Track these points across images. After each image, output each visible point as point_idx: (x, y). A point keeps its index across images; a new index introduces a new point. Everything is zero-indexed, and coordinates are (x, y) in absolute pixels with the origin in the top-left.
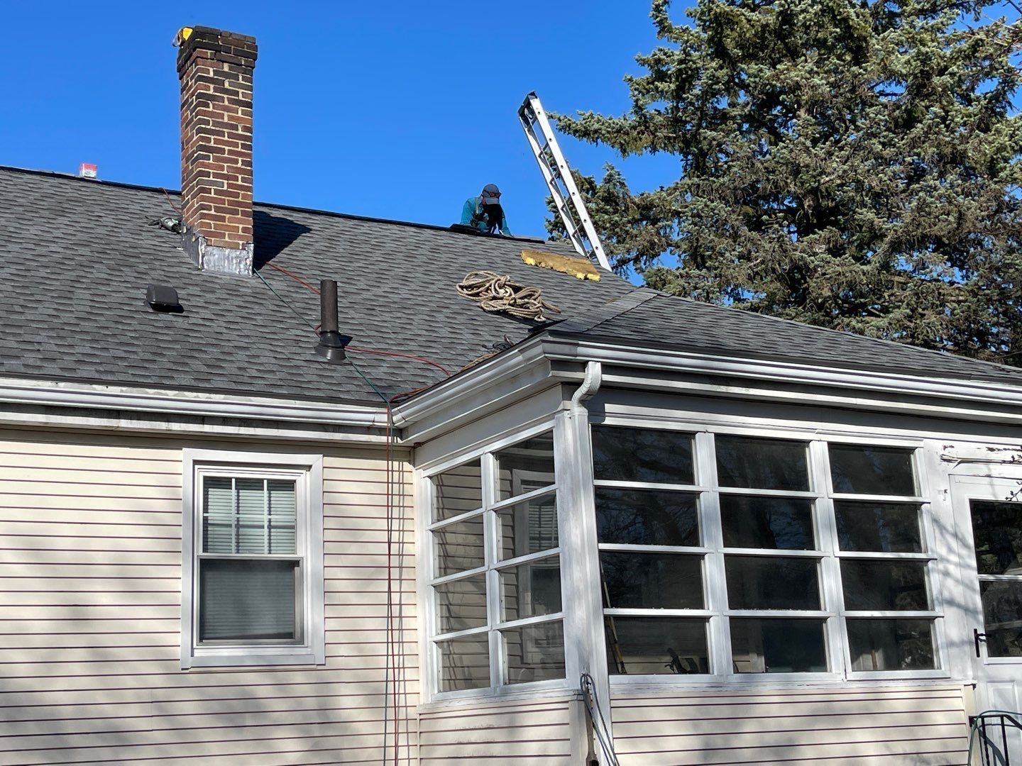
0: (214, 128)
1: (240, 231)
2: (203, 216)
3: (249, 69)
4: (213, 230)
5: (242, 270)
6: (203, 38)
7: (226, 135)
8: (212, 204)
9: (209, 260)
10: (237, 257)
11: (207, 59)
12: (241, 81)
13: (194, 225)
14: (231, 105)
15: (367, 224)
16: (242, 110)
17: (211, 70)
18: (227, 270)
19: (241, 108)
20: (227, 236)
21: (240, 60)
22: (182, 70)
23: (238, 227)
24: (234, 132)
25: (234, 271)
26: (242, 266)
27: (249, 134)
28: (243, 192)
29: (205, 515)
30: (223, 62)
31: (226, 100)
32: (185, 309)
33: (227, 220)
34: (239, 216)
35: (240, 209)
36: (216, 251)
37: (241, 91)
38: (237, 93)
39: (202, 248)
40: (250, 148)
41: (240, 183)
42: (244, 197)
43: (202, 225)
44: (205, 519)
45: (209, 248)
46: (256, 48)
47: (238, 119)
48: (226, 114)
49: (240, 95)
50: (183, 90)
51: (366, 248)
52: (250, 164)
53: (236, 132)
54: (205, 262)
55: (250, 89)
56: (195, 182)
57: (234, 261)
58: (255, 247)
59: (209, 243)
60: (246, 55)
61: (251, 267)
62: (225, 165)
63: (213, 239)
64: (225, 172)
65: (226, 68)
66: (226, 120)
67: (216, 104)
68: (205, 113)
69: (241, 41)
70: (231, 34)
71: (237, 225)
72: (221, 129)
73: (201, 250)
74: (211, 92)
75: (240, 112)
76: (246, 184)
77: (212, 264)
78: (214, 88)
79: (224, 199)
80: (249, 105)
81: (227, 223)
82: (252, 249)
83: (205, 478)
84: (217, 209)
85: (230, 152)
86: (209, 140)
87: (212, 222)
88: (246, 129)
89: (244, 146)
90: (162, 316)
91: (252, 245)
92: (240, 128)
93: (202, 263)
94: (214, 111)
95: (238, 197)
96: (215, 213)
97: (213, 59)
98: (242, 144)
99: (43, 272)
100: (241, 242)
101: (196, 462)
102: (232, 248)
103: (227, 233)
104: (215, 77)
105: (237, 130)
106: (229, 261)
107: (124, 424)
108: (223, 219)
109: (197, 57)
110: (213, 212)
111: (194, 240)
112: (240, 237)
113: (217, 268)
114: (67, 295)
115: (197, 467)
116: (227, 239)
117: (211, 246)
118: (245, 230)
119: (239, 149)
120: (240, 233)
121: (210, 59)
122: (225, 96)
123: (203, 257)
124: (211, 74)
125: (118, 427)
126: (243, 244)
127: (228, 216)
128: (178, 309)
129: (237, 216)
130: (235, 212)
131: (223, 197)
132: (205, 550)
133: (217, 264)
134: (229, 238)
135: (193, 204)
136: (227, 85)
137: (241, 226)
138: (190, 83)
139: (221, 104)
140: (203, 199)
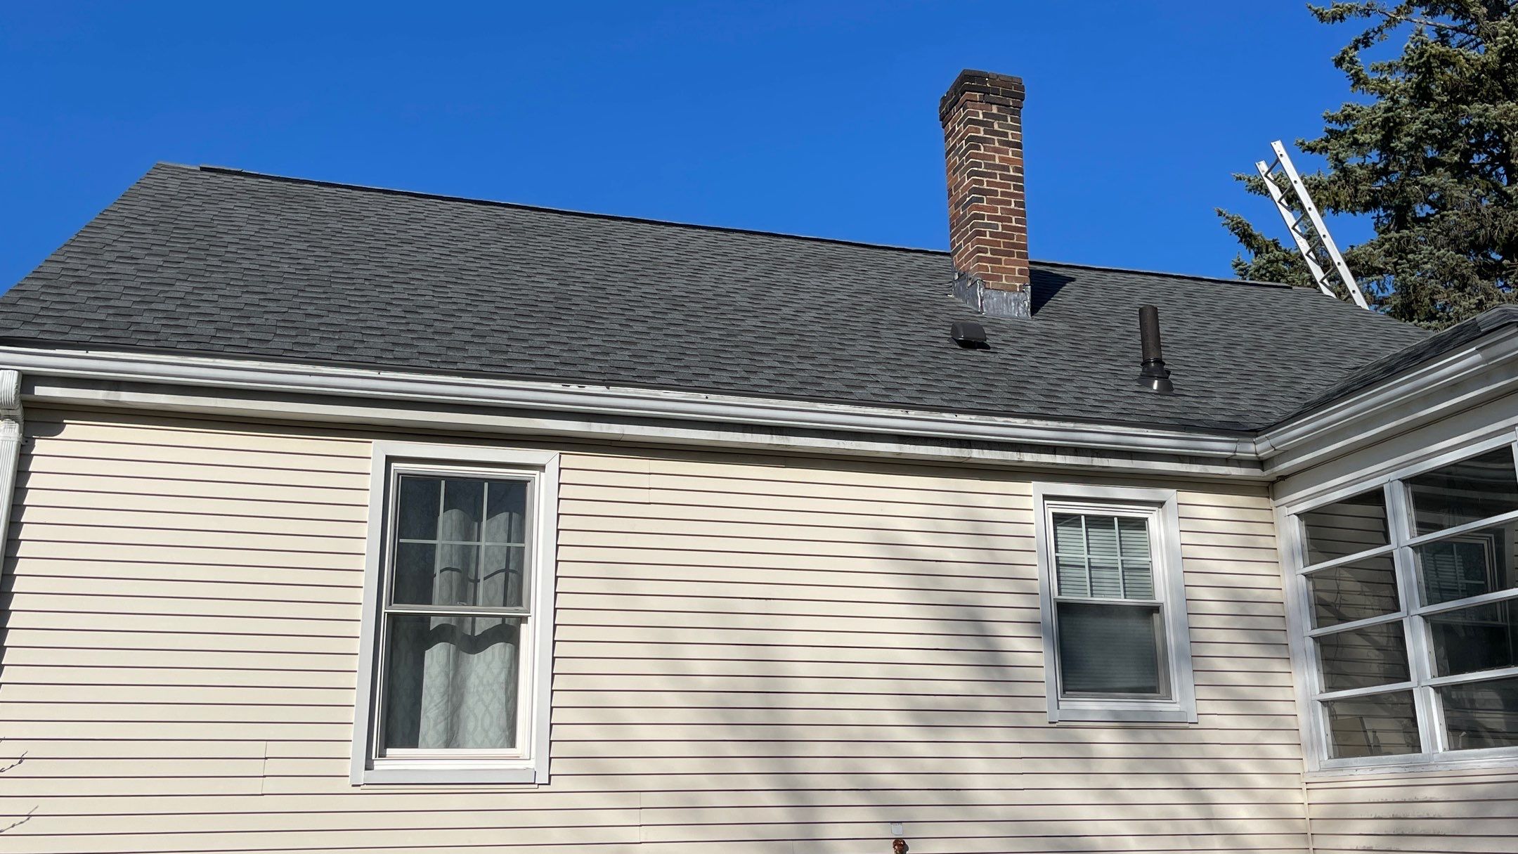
0: (986, 170)
1: (1017, 273)
2: (980, 259)
3: (1016, 111)
4: (990, 273)
5: (1021, 312)
6: (970, 82)
7: (998, 176)
8: (988, 247)
9: (988, 303)
10: (1015, 300)
11: (977, 102)
12: (1009, 122)
13: (968, 270)
14: (1001, 147)
15: (1110, 274)
16: (1013, 151)
17: (980, 112)
18: (1005, 313)
19: (1011, 149)
20: (1004, 279)
21: (1008, 101)
22: (944, 118)
23: (1015, 269)
24: (1005, 173)
25: (1013, 314)
26: (1020, 309)
27: (1020, 175)
28: (1017, 234)
29: (1057, 555)
30: (992, 104)
31: (996, 142)
32: (991, 346)
33: (1003, 262)
34: (1015, 258)
35: (1016, 251)
36: (994, 294)
37: (1010, 132)
38: (1006, 135)
39: (980, 292)
40: (1021, 188)
41: (1014, 224)
42: (1019, 238)
43: (980, 268)
44: (1057, 557)
45: (987, 292)
46: (1023, 88)
47: (1009, 160)
48: (997, 155)
49: (1010, 136)
50: (946, 138)
51: (1122, 294)
52: (1022, 205)
53: (1008, 173)
54: (984, 305)
55: (1019, 129)
56: (969, 226)
57: (1013, 304)
58: (1032, 288)
59: (987, 286)
60: (1013, 95)
61: (1029, 310)
62: (999, 207)
63: (991, 282)
64: (999, 214)
65: (995, 110)
66: (997, 162)
67: (986, 146)
68: (976, 157)
69: (1007, 82)
70: (998, 76)
71: (1013, 267)
72: (993, 171)
73: (980, 293)
74: (982, 134)
75: (1010, 153)
76: (1020, 225)
77: (992, 306)
78: (984, 130)
79: (1000, 241)
80: (1019, 146)
81: (1003, 265)
82: (1029, 291)
83: (1054, 514)
84: (993, 252)
85: (1003, 194)
86: (981, 182)
87: (988, 265)
88: (1017, 170)
89: (1016, 187)
90: (971, 352)
91: (1029, 287)
92: (1011, 170)
93: (981, 307)
94: (986, 153)
95: (1013, 239)
96: (991, 256)
97: (982, 102)
98: (1014, 185)
99: (841, 316)
100: (1018, 284)
101: (1046, 497)
102: (1010, 291)
103: (1004, 275)
104: (985, 119)
105: (1009, 171)
106: (1007, 305)
107: (976, 454)
108: (999, 262)
109: (967, 100)
110: (989, 255)
111: (969, 284)
112: (1017, 280)
113: (996, 311)
114: (874, 334)
115: (1046, 502)
116: (1004, 281)
117: (989, 289)
118: (1021, 272)
119: (1012, 190)
120: (1017, 275)
121: (980, 102)
122: (996, 138)
123: (981, 301)
124: (981, 117)
125: (970, 458)
126: (1020, 286)
127: (1004, 258)
128: (983, 346)
129: (1012, 258)
130: (1011, 254)
131: (999, 240)
132: (1060, 593)
133: (995, 307)
134: (1006, 280)
135: (967, 249)
136: (996, 127)
137: (1017, 268)
138: (957, 129)
139: (992, 145)
140: (979, 242)
